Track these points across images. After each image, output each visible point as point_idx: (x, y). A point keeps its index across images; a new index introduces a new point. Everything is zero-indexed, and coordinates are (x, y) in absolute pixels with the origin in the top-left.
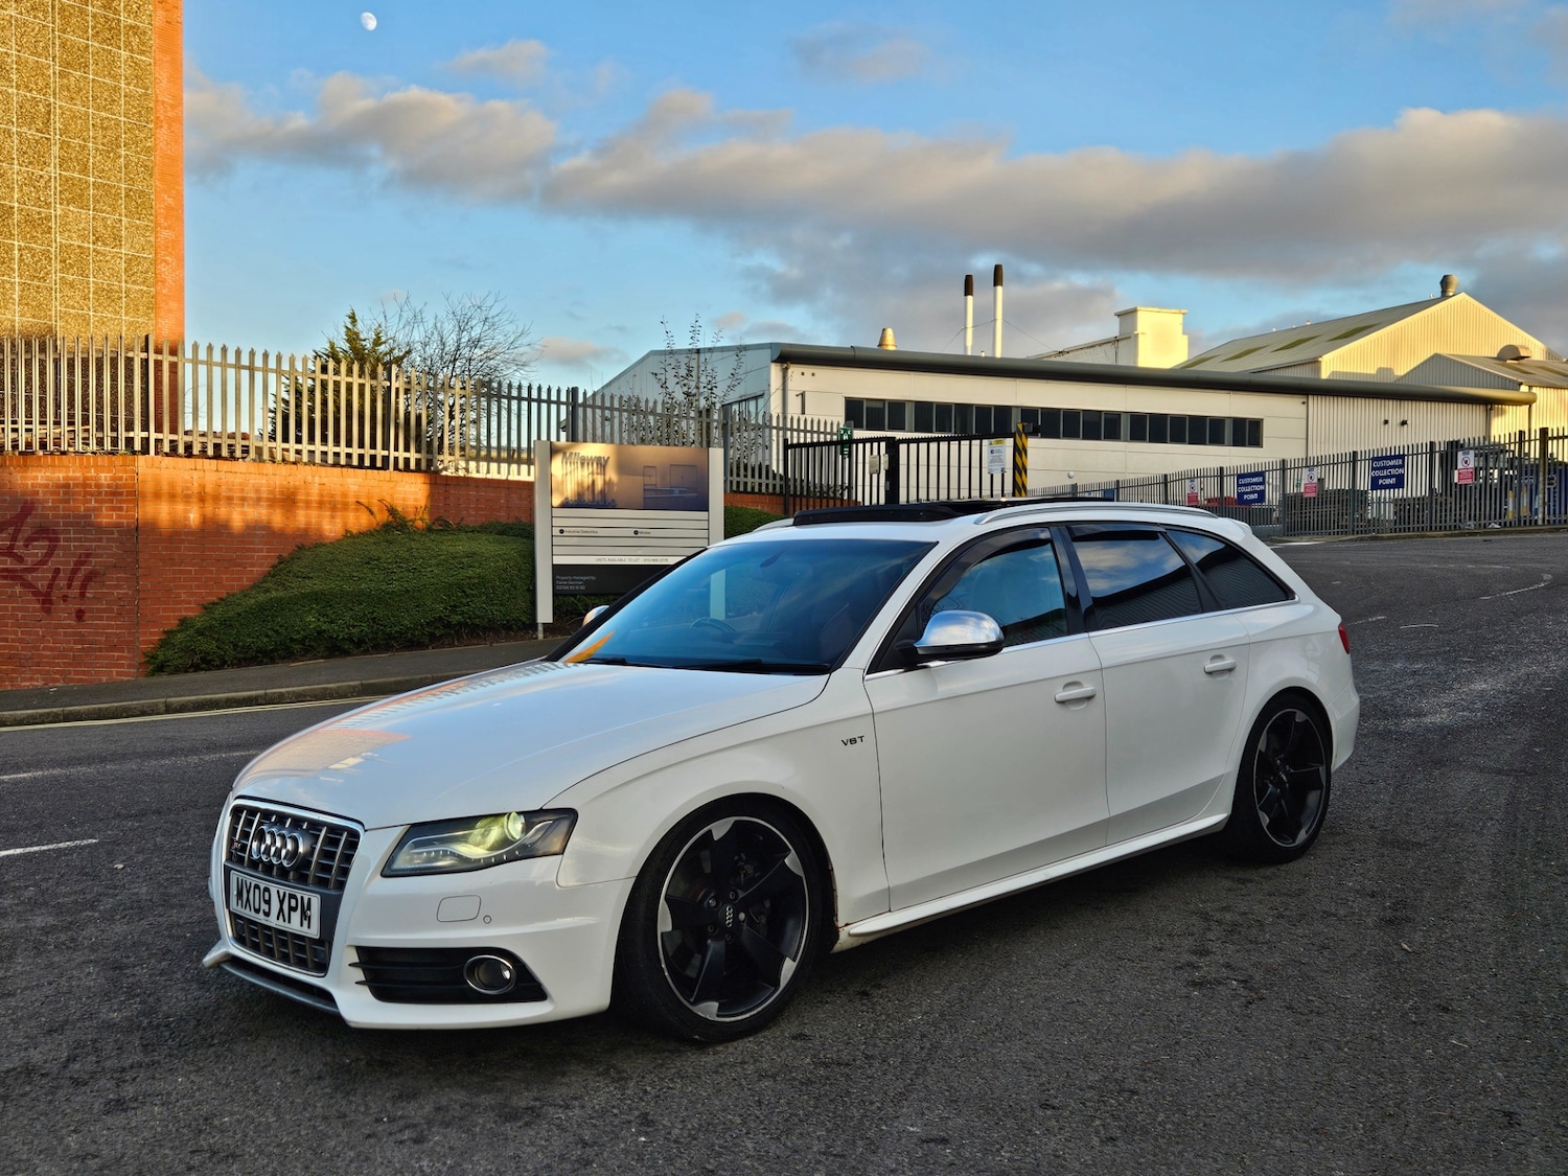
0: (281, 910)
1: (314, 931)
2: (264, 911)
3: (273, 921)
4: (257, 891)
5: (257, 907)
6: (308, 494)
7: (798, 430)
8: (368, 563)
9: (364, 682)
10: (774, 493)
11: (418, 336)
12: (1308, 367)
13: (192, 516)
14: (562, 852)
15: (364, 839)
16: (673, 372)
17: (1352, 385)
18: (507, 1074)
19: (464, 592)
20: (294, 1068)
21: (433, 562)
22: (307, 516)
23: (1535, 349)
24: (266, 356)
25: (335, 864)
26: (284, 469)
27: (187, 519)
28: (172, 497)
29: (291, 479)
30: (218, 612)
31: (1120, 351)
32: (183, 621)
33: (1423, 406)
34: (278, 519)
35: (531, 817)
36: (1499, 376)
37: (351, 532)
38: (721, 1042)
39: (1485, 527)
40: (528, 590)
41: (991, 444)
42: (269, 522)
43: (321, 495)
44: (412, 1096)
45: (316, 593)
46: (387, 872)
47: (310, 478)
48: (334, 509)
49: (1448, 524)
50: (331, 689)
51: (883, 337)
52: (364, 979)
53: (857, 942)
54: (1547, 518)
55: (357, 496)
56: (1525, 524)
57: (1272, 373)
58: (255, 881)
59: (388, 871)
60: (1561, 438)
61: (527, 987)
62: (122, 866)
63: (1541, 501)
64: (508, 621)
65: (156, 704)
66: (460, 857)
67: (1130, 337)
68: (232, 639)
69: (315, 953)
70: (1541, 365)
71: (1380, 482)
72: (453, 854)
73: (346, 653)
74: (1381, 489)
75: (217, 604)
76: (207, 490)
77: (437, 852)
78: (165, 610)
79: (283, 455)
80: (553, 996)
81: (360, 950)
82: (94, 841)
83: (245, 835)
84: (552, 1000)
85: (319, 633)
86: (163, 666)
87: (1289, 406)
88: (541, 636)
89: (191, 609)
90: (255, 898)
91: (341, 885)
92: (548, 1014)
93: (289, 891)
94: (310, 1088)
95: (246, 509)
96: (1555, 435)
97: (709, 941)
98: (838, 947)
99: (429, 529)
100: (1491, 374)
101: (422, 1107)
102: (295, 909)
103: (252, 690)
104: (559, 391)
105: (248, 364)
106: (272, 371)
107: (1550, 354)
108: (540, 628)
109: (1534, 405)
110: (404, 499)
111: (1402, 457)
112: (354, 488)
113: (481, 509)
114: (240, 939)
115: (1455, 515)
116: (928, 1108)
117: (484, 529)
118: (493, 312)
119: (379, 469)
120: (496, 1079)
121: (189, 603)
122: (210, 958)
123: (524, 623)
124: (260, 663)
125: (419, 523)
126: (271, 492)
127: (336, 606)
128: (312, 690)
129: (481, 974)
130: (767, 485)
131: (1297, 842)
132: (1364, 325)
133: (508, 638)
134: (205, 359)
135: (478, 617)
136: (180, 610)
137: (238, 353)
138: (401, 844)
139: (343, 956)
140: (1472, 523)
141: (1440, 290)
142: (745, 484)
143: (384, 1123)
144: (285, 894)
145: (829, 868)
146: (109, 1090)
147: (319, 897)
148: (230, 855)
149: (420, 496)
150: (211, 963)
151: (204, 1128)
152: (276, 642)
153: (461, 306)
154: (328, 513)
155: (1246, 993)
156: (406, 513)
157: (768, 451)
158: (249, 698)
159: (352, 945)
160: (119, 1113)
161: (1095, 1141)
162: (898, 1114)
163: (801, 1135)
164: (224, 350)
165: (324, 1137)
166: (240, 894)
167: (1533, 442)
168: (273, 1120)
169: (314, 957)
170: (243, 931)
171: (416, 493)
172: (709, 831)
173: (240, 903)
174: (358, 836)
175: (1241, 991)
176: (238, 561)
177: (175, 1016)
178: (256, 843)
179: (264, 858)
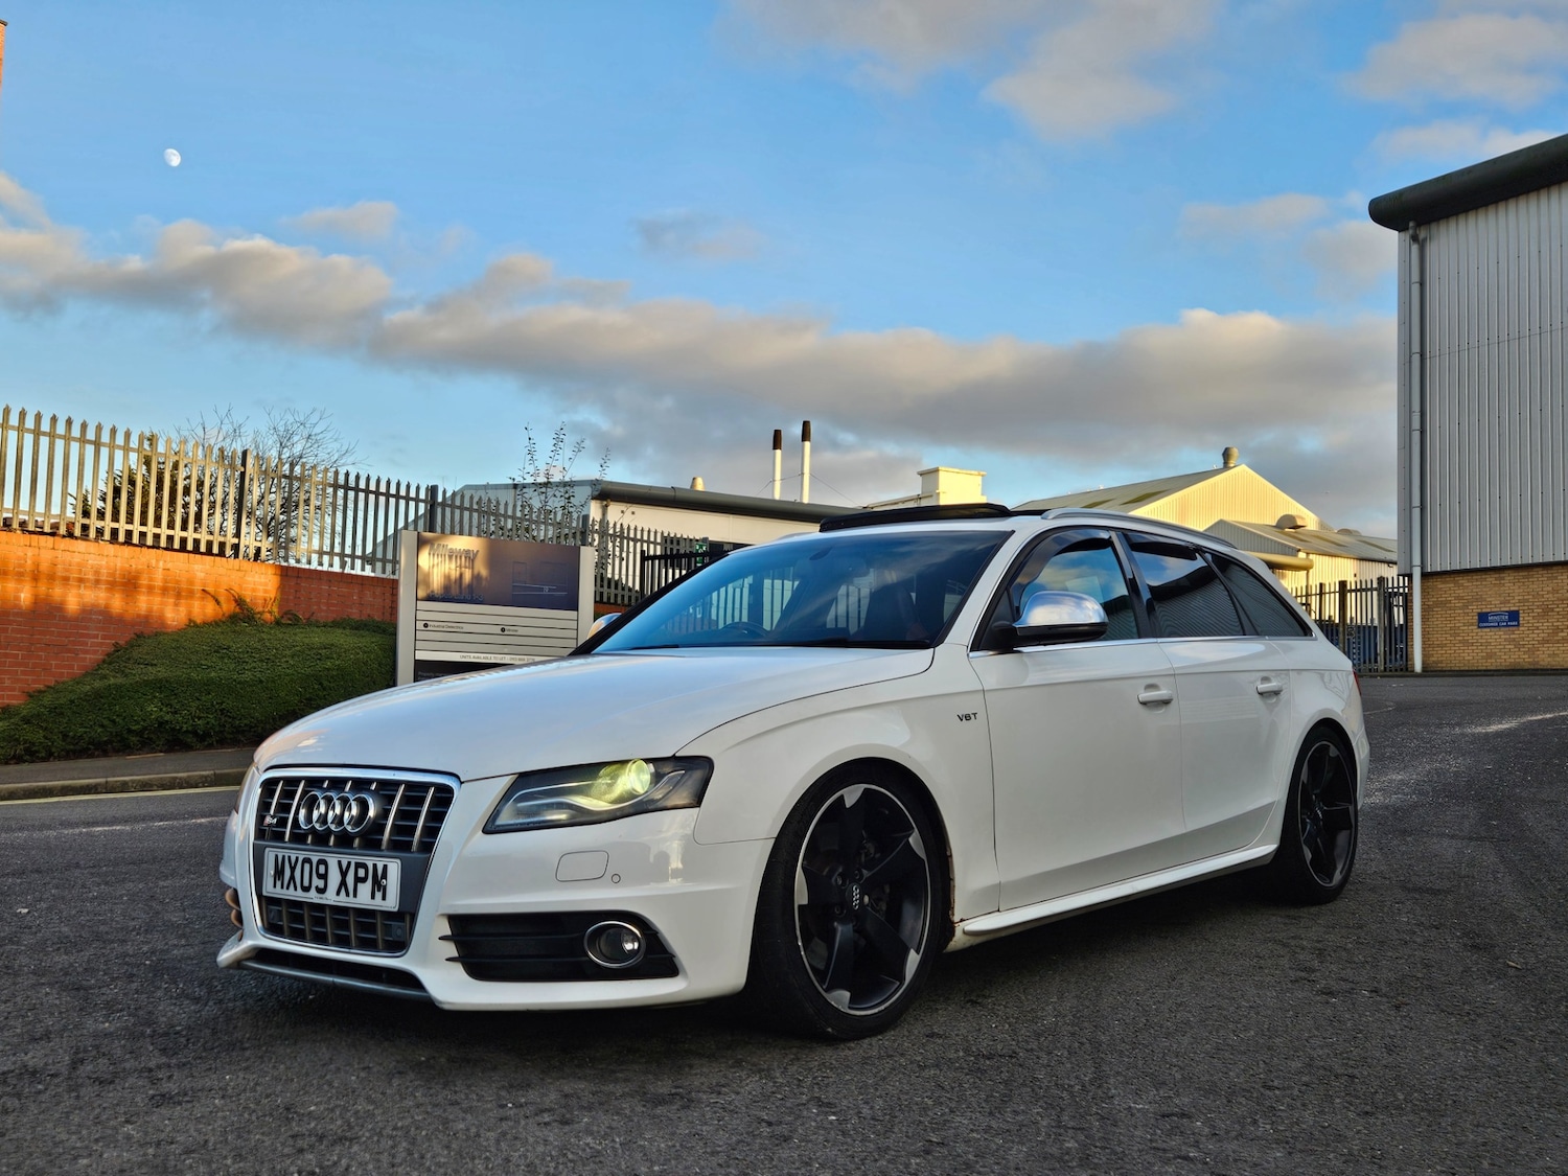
0: (343, 883)
1: (391, 903)
2: (317, 887)
3: (331, 898)
4: (307, 866)
5: (306, 884)
6: (151, 579)
7: (655, 543)
8: (218, 652)
9: (217, 772)
13: (22, 595)
14: (698, 804)
15: (459, 794)
18: (624, 1067)
19: (321, 684)
20: (362, 1066)
21: (288, 652)
22: (149, 602)
23: (1310, 520)
24: (113, 431)
25: (420, 825)
26: (127, 551)
27: (17, 598)
28: (3, 574)
29: (133, 562)
30: (47, 700)
32: (5, 709)
34: (117, 603)
35: (662, 766)
36: (1279, 543)
37: (194, 622)
42: (107, 606)
43: (165, 581)
44: (525, 1086)
45: (161, 680)
46: (488, 828)
47: (154, 562)
48: (178, 596)
50: (180, 778)
51: (693, 481)
52: (456, 955)
53: (972, 941)
55: (204, 584)
58: (302, 856)
59: (491, 828)
60: (1359, 590)
61: (658, 960)
62: (26, 911)
66: (579, 808)
67: (933, 488)
68: (61, 729)
69: (387, 929)
70: (1316, 534)
72: (570, 806)
73: (187, 747)
75: (45, 692)
76: (41, 568)
77: (552, 804)
80: (688, 971)
81: (455, 920)
83: (285, 808)
84: (686, 975)
85: (161, 724)
89: (15, 697)
90: (303, 874)
91: (429, 847)
92: (680, 991)
93: (354, 859)
95: (82, 591)
96: (1353, 588)
97: (836, 925)
98: (953, 945)
99: (278, 623)
100: (1272, 540)
101: (544, 1095)
102: (364, 880)
103: (91, 779)
104: (418, 488)
105: (94, 439)
106: (119, 447)
107: (1322, 525)
109: (1311, 571)
110: (254, 590)
112: (200, 575)
113: (333, 605)
114: (272, 928)
116: (1138, 1090)
117: (335, 624)
118: (317, 430)
119: (227, 556)
120: (614, 1072)
121: (13, 689)
122: (227, 954)
124: (91, 756)
125: (267, 616)
126: (113, 574)
127: (181, 695)
128: (162, 778)
129: (603, 943)
130: (623, 596)
131: (1333, 883)
132: (1155, 491)
137: (84, 426)
138: (506, 797)
139: (431, 927)
141: (1222, 461)
142: (602, 593)
143: (511, 1108)
144: (349, 863)
145: (948, 854)
146: (144, 1086)
147: (399, 861)
148: (260, 833)
149: (269, 588)
150: (230, 961)
151: (290, 1116)
152: (111, 733)
153: (283, 422)
154: (172, 600)
155: (1385, 1000)
156: (255, 604)
157: (624, 563)
158: (88, 786)
159: (443, 915)
160: (171, 1105)
161: (1351, 1115)
162: (1110, 1094)
163: (1016, 1113)
164: (69, 422)
165: (446, 1122)
166: (279, 873)
167: (1332, 595)
168: (371, 1108)
169: (386, 936)
170: (282, 916)
171: (266, 585)
172: (842, 796)
173: (279, 883)
174: (449, 790)
175: (1379, 998)
176: (70, 647)
177: (180, 1025)
178: (303, 812)
179: (317, 826)
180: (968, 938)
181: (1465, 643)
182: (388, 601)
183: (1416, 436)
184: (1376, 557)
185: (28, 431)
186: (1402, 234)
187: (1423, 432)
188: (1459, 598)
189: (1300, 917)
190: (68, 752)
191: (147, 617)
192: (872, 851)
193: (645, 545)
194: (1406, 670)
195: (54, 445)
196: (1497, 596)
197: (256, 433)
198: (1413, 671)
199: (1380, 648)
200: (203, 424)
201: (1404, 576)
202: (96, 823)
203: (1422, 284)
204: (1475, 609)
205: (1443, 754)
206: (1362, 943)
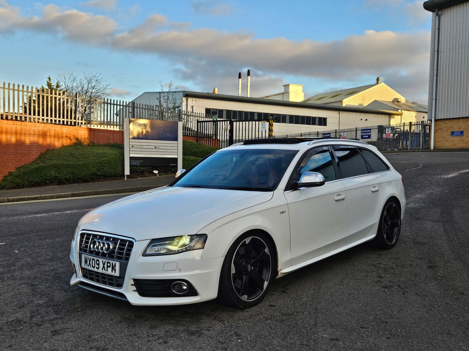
0: (104, 267)
1: (117, 274)
2: (96, 267)
3: (100, 270)
4: (94, 261)
5: (94, 266)
6: (50, 133)
7: (201, 117)
8: (71, 155)
9: (72, 193)
10: (194, 136)
11: (75, 85)
12: (339, 103)
13: (13, 139)
14: (203, 248)
15: (135, 244)
16: (163, 98)
17: (352, 109)
18: (183, 320)
19: (102, 165)
20: (111, 319)
21: (92, 155)
22: (50, 140)
23: (402, 99)
25: (125, 252)
26: (43, 125)
27: (11, 140)
28: (7, 133)
29: (45, 128)
30: (22, 170)
31: (284, 97)
32: (10, 173)
33: (372, 115)
34: (41, 141)
35: (192, 237)
36: (393, 107)
37: (64, 146)
38: (248, 308)
39: (393, 150)
40: (122, 164)
41: (262, 122)
42: (38, 142)
43: (55, 134)
44: (155, 327)
45: (55, 165)
47: (51, 128)
48: (59, 138)
49: (383, 149)
50: (62, 195)
51: (214, 90)
52: (136, 289)
53: (282, 275)
54: (411, 148)
55: (66, 134)
56: (405, 150)
57: (329, 104)
58: (92, 258)
59: (144, 255)
61: (192, 291)
62: (18, 252)
63: (409, 143)
64: (116, 174)
65: (4, 199)
66: (169, 250)
67: (287, 93)
68: (27, 179)
70: (404, 104)
71: (364, 136)
72: (166, 249)
73: (64, 184)
74: (364, 139)
75: (21, 167)
76: (18, 131)
77: (161, 248)
78: (4, 169)
79: (38, 120)
81: (134, 280)
82: (4, 243)
83: (87, 242)
84: (200, 295)
85: (56, 177)
86: (3, 187)
87: (335, 114)
88: (126, 179)
89: (12, 169)
90: (92, 263)
91: (127, 259)
92: (198, 300)
93: (107, 261)
94: (120, 325)
95: (30, 137)
96: (414, 124)
97: (244, 276)
98: (278, 277)
99: (89, 145)
100: (391, 106)
101: (160, 331)
102: (109, 267)
103: (36, 195)
107: (406, 101)
108: (126, 176)
109: (402, 116)
110: (81, 135)
111: (370, 129)
112: (65, 131)
113: (105, 139)
114: (85, 276)
115: (385, 147)
116: (326, 329)
117: (106, 145)
118: (99, 78)
119: (73, 126)
120: (180, 321)
121: (12, 167)
122: (73, 282)
123: (120, 175)
124: (36, 186)
125: (86, 143)
126: (39, 132)
127: (61, 169)
128: (56, 195)
129: (176, 287)
130: (192, 133)
131: (393, 243)
132: (355, 91)
133: (115, 179)
134: (17, 89)
135: (106, 173)
136: (9, 169)
137: (28, 87)
138: (148, 246)
139: (128, 282)
140: (390, 149)
141: (376, 81)
142: (185, 133)
143: (151, 337)
144: (105, 262)
145: (277, 252)
146: (50, 327)
147: (119, 263)
148: (80, 249)
149: (86, 135)
150: (74, 284)
151: (90, 340)
152: (41, 180)
153: (89, 76)
154: (57, 139)
155: (401, 290)
156: (82, 140)
157: (192, 123)
158: (35, 197)
159: (132, 279)
160: (58, 335)
161: (384, 339)
162: (318, 331)
163: (291, 339)
164: (23, 86)
165: (133, 342)
166: (86, 262)
167: (407, 126)
168: (112, 336)
169: (117, 282)
170: (87, 274)
171: (85, 134)
172: (245, 241)
173: (86, 264)
174: (133, 243)
175: (399, 289)
176: (28, 154)
177: (61, 302)
178: (92, 245)
179: (96, 250)
180: (282, 274)
181: (447, 141)
182: (121, 138)
183: (435, 77)
184: (422, 111)
185: (11, 89)
186: (434, 13)
187: (437, 76)
188: (445, 127)
189: (382, 255)
190: (29, 185)
191: (50, 145)
192: (254, 254)
193: (198, 118)
194: (428, 148)
195: (19, 93)
196: (456, 126)
197: (81, 79)
198: (431, 149)
199: (421, 142)
200: (65, 77)
201: (429, 120)
202: (38, 213)
203: (439, 29)
204: (450, 130)
205: (434, 187)
206: (398, 266)
